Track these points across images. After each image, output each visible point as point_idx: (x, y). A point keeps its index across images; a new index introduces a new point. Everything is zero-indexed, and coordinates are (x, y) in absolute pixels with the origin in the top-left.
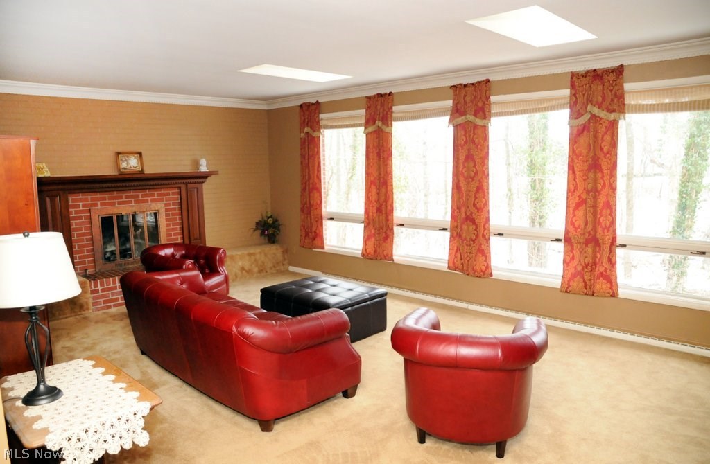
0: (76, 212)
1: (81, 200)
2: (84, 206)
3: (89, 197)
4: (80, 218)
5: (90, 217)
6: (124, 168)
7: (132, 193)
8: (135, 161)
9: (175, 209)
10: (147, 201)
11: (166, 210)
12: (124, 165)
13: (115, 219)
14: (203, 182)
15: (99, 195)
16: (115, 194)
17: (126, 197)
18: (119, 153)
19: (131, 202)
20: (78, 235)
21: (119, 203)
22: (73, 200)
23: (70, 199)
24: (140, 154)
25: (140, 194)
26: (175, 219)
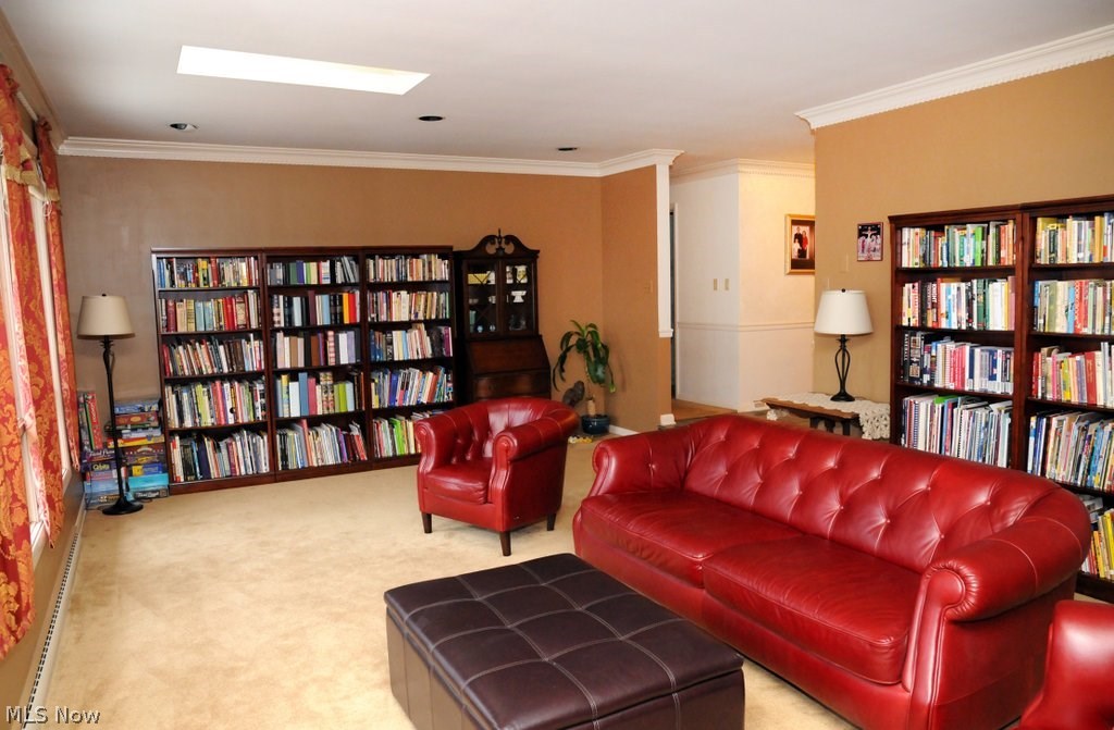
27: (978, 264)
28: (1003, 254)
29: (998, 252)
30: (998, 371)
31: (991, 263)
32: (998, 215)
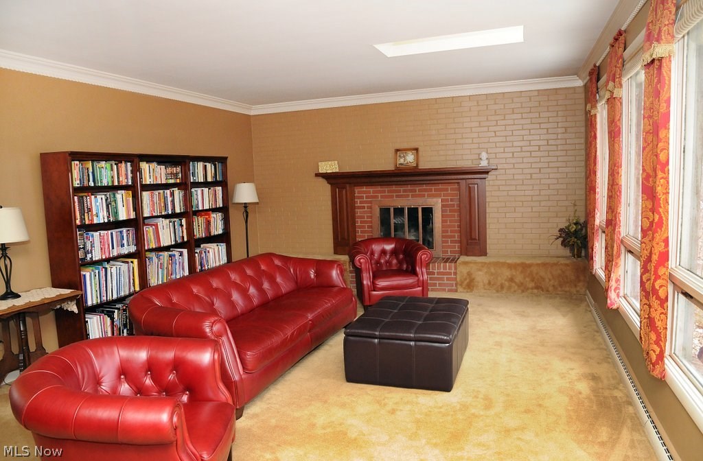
0: (361, 203)
1: (364, 192)
2: (367, 197)
3: (371, 190)
4: (364, 207)
5: (370, 208)
6: (401, 164)
7: (409, 187)
8: (413, 156)
9: (453, 205)
10: (424, 196)
11: (443, 206)
12: (402, 161)
13: (392, 210)
14: (485, 178)
15: (379, 188)
16: (394, 188)
17: (404, 191)
18: (397, 150)
19: (408, 196)
20: (361, 222)
21: (397, 196)
22: (359, 193)
23: (356, 191)
24: (417, 149)
25: (417, 188)
26: (454, 216)
27: (110, 184)
28: (121, 179)
29: (118, 178)
30: (125, 242)
31: (116, 184)
32: (118, 158)
